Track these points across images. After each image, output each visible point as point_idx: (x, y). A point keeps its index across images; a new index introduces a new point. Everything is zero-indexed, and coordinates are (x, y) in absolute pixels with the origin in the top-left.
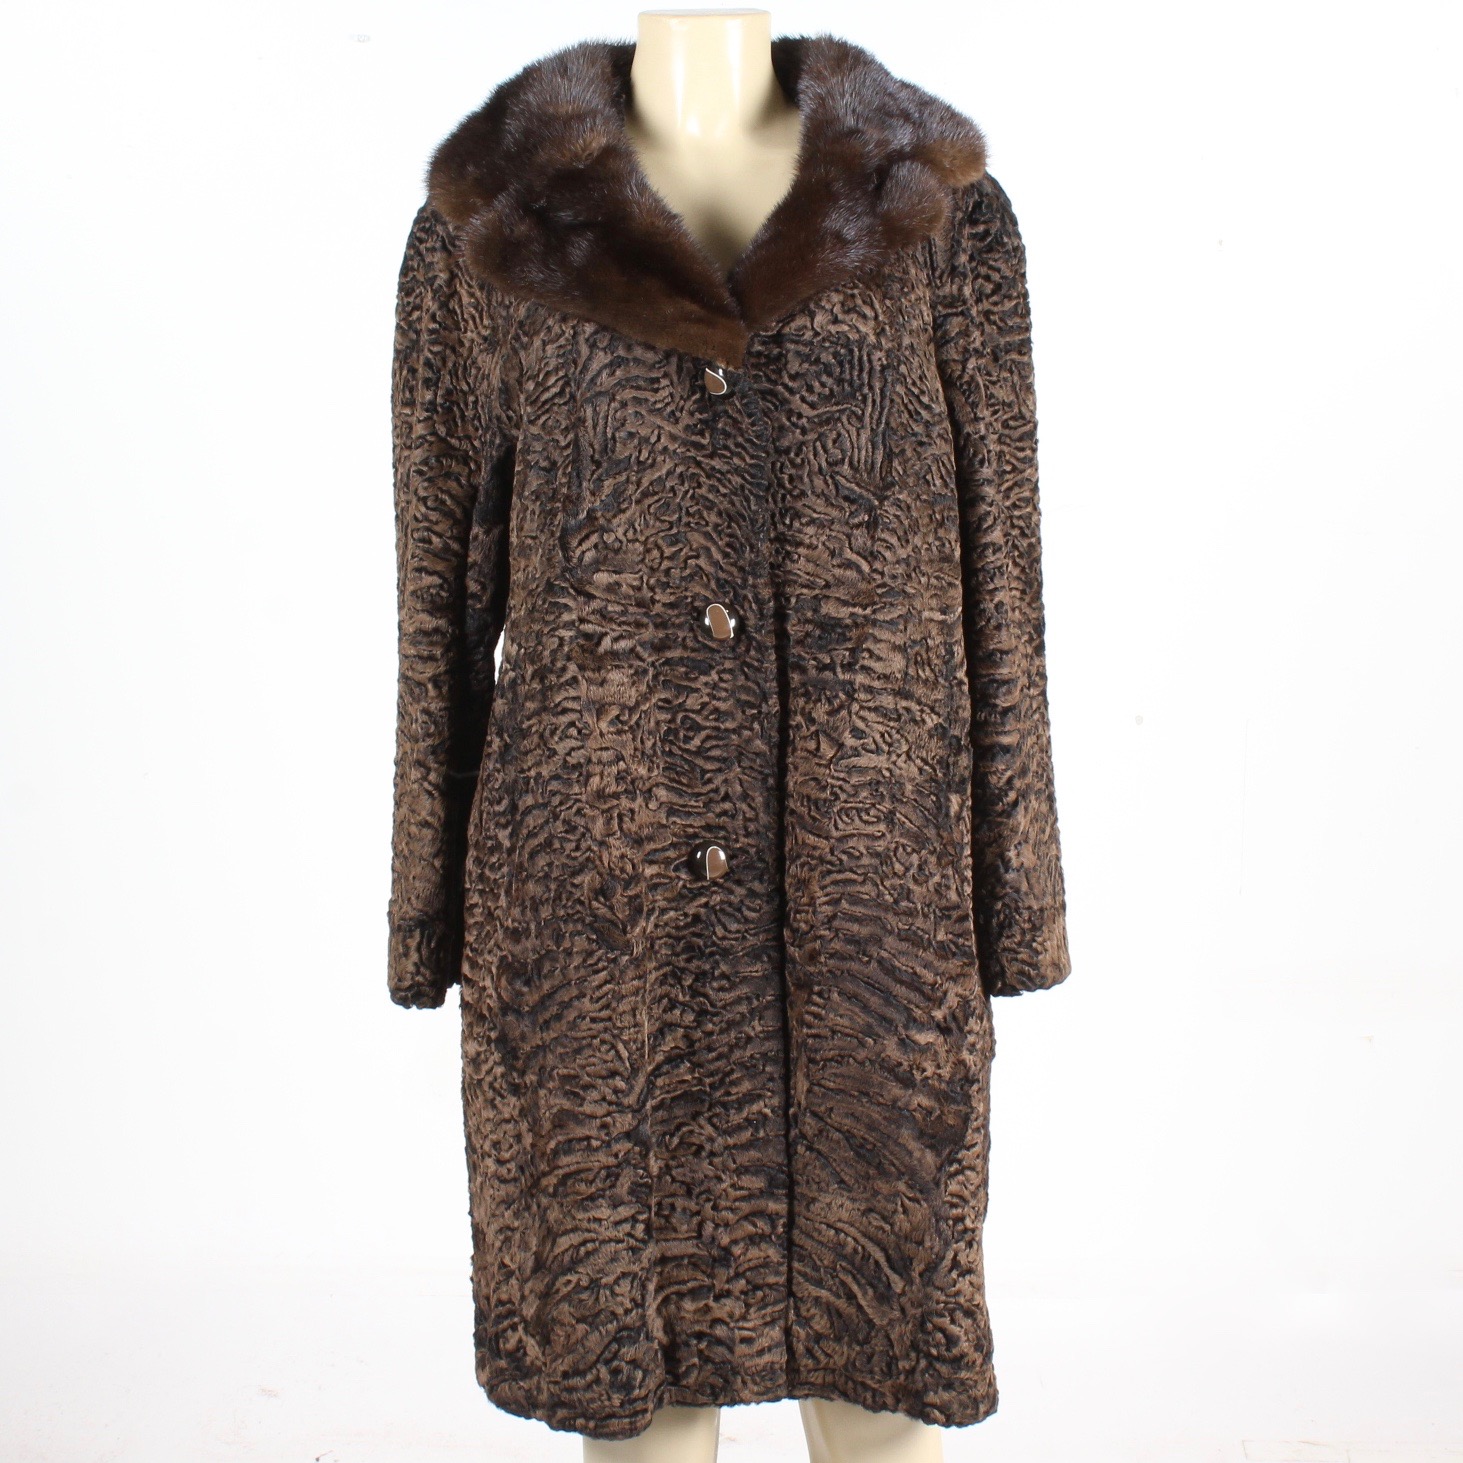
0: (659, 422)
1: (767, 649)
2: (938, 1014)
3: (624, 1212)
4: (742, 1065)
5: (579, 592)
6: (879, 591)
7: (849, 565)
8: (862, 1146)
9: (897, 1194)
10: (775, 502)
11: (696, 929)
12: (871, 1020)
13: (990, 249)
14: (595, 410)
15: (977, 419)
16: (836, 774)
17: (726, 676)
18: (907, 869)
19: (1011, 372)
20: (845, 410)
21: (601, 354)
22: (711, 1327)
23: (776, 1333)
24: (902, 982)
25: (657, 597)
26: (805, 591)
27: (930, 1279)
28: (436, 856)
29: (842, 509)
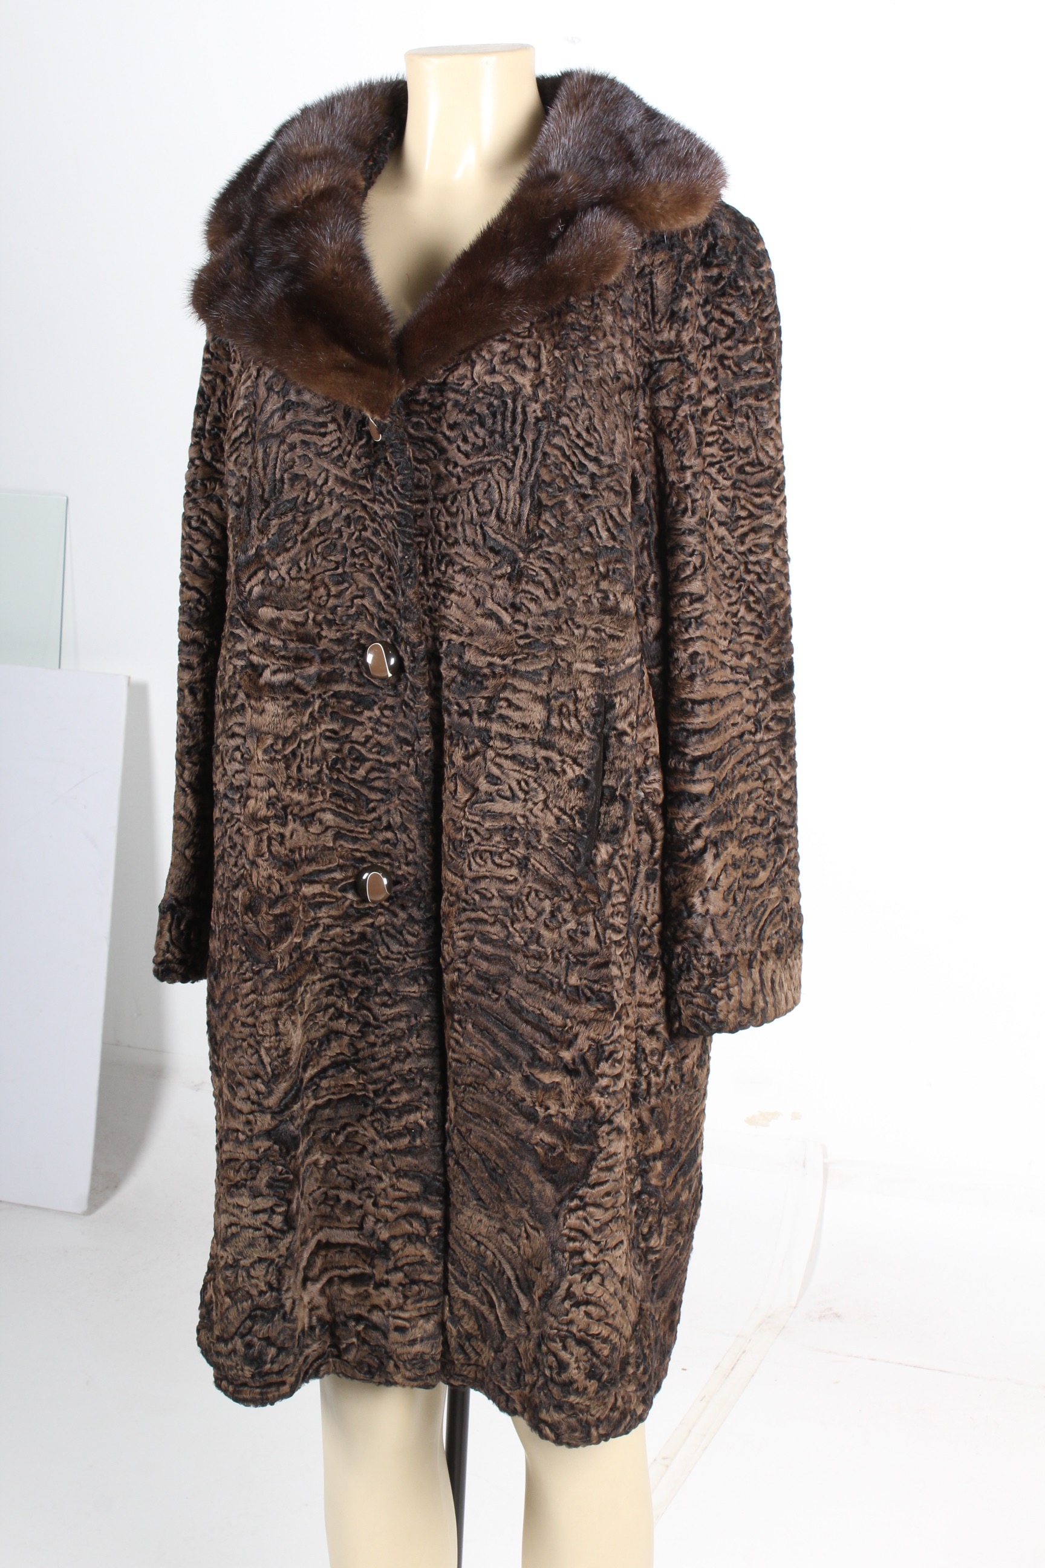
0: (325, 465)
1: (419, 689)
2: (567, 1055)
3: (262, 1203)
4: (402, 1077)
5: (250, 626)
6: (521, 642)
7: (491, 615)
8: (494, 1170)
9: (521, 1220)
10: (433, 549)
11: (363, 947)
12: (499, 1055)
13: (723, 293)
14: (265, 451)
15: (683, 468)
16: (470, 817)
17: (387, 713)
18: (540, 914)
19: (748, 418)
20: (497, 460)
21: (276, 396)
22: (369, 1311)
23: (430, 1326)
24: (527, 1022)
25: (324, 633)
26: (454, 637)
27: (546, 1305)
28: (187, 847)
29: (487, 559)
